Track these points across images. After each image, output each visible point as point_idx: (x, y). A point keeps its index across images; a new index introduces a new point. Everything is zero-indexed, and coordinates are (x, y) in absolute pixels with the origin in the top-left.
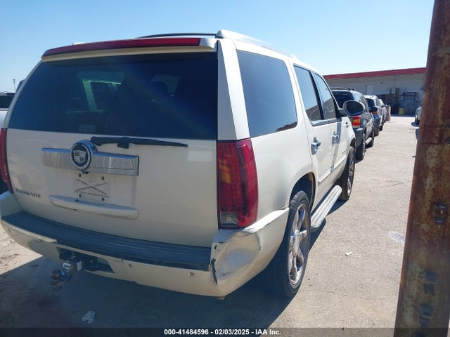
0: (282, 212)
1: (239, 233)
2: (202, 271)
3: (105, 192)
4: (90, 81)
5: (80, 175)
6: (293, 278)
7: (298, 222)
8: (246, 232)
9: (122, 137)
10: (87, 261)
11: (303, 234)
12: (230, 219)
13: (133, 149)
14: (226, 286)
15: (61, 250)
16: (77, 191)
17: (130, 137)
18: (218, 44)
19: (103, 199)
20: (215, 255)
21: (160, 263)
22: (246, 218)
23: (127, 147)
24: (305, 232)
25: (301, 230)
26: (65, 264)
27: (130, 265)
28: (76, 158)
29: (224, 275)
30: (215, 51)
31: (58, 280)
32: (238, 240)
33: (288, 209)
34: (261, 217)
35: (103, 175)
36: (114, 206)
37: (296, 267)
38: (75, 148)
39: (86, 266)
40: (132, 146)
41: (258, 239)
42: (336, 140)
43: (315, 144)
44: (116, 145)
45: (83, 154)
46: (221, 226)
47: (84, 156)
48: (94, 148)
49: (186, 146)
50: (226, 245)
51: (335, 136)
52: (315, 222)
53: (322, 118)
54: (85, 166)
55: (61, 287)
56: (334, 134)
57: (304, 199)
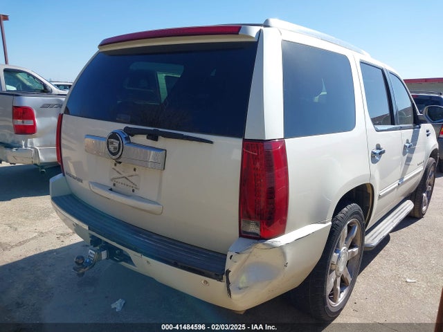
0: (322, 226)
1: (260, 245)
2: (216, 281)
3: (136, 183)
4: (165, 75)
5: (115, 165)
6: (334, 300)
7: (347, 239)
8: (269, 245)
9: (152, 129)
10: (112, 251)
11: (353, 252)
12: (253, 228)
13: (162, 143)
14: (242, 301)
15: (92, 237)
16: (112, 180)
17: (160, 130)
18: (260, 33)
19: (133, 191)
20: (229, 265)
21: (175, 265)
22: (270, 229)
23: (156, 139)
24: (355, 250)
25: (352, 246)
26: (90, 251)
27: (148, 262)
28: (110, 146)
29: (240, 289)
30: (256, 41)
31: (81, 266)
32: (259, 252)
33: (330, 223)
34: (291, 230)
35: (135, 166)
36: (142, 199)
37: (339, 288)
38: (111, 137)
39: (110, 256)
40: (161, 138)
41: (284, 254)
42: (409, 149)
43: (378, 151)
44: (145, 136)
45: (116, 144)
46: (243, 234)
47: (117, 145)
48: (127, 139)
49: (211, 142)
50: (244, 256)
51: (408, 145)
52: (372, 239)
53: (393, 123)
54: (118, 156)
55: (83, 273)
56: (408, 142)
57: (357, 213)
